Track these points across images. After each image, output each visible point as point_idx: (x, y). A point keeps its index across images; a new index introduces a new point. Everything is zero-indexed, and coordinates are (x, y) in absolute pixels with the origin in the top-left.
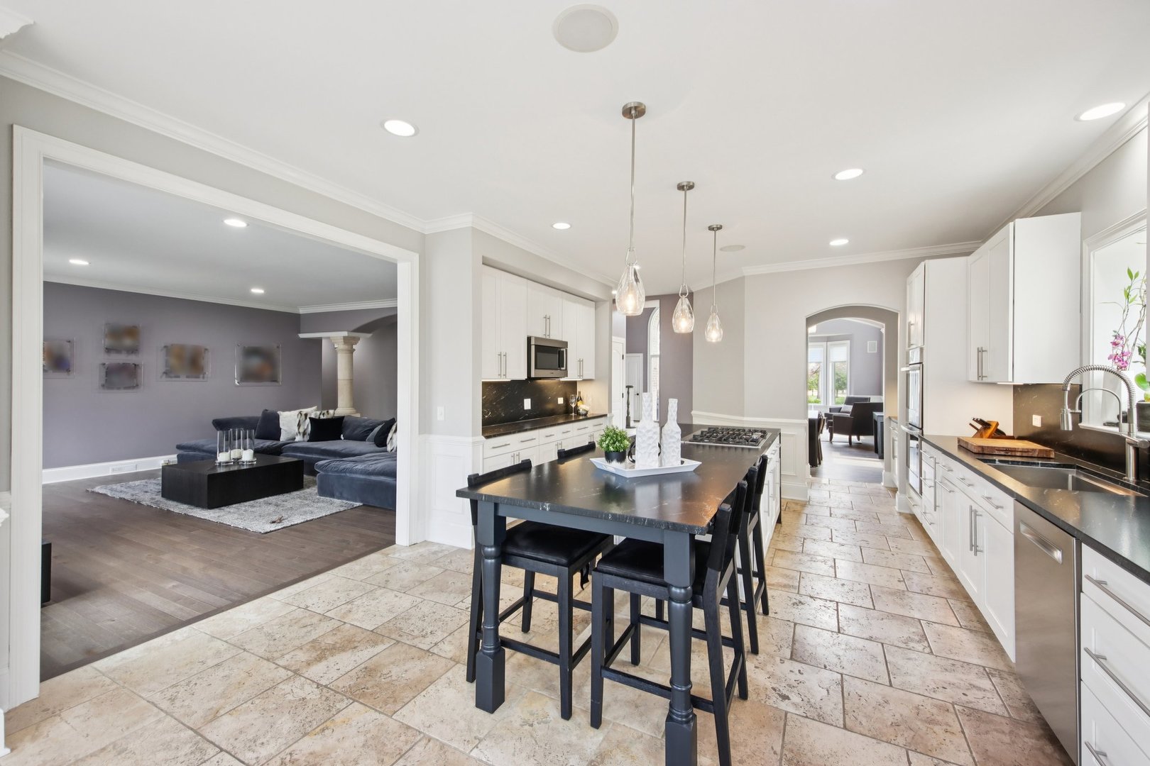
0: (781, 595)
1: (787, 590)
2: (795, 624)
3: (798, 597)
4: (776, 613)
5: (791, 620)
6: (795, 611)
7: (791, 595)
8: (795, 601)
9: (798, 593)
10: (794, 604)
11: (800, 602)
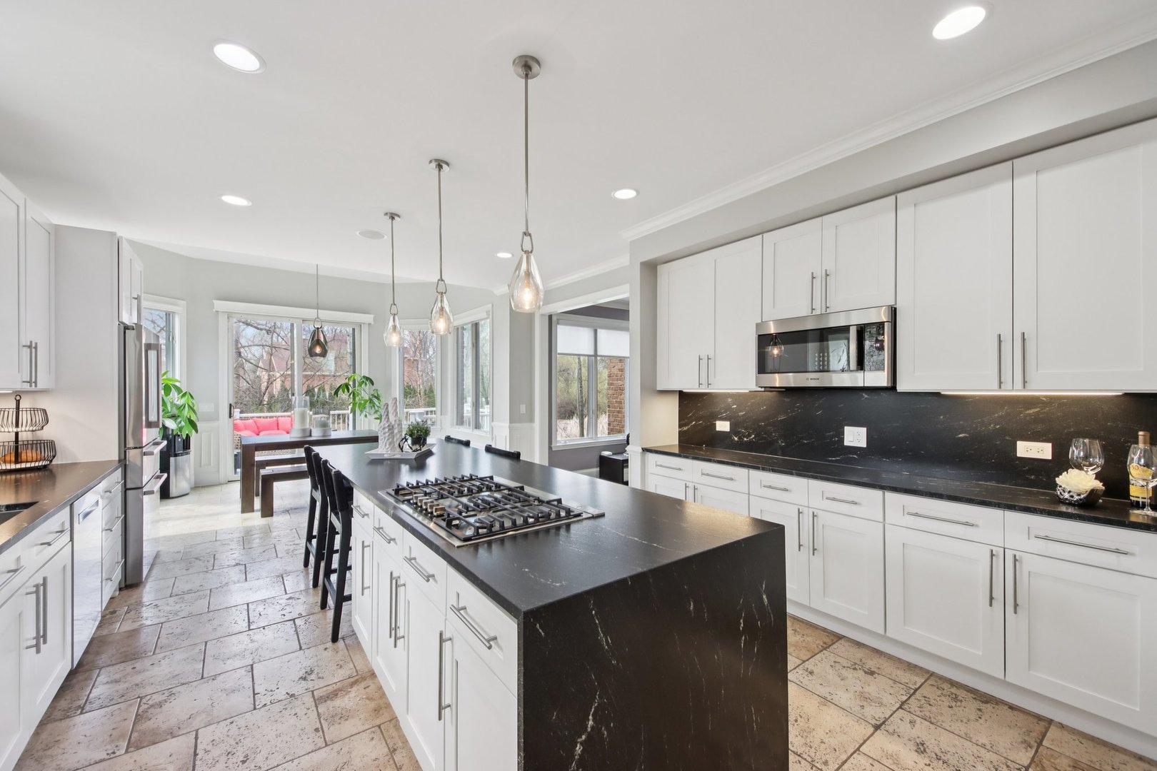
0: (334, 676)
1: (330, 688)
2: (301, 648)
3: (310, 685)
4: (326, 649)
5: (307, 651)
6: (307, 663)
7: (321, 683)
8: (313, 677)
9: (313, 691)
10: (312, 671)
11: (304, 679)
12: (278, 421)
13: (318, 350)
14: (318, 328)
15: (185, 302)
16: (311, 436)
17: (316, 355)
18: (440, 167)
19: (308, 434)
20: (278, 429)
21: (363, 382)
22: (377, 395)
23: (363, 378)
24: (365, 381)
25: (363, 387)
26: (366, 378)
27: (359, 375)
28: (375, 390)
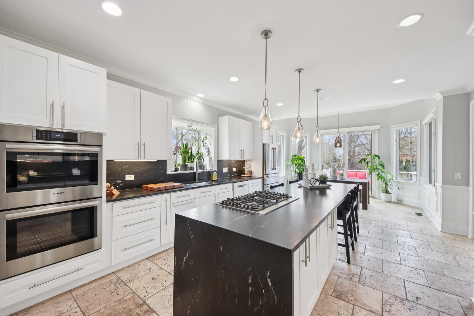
12: (357, 173)
13: (338, 145)
14: (338, 136)
15: (309, 133)
16: (337, 179)
17: (338, 147)
18: (300, 72)
19: (336, 178)
20: (357, 177)
21: (374, 158)
22: (382, 163)
23: (374, 156)
24: (375, 157)
25: (375, 160)
26: (376, 156)
27: (373, 154)
28: (381, 161)
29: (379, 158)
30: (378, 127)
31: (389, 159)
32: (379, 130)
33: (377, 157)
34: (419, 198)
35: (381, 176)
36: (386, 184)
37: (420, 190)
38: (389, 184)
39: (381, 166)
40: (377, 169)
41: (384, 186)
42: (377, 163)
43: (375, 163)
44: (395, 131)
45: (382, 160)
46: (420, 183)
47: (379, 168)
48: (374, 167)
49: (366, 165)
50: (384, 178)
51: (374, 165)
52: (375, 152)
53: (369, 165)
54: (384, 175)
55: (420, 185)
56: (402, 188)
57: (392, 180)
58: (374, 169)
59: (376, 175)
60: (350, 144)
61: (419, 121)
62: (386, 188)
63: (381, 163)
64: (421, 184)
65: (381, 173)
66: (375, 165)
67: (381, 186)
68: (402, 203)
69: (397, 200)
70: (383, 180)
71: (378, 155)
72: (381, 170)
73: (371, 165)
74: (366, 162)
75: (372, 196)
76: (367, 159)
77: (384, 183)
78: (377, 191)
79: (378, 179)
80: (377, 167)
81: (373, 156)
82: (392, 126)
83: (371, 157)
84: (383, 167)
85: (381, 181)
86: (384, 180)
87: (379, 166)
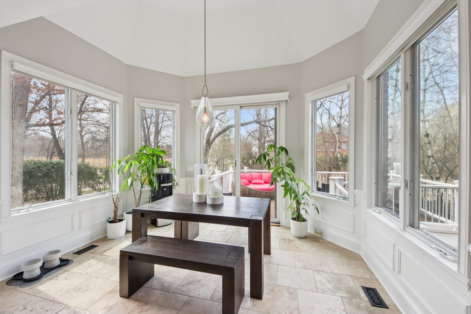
12: (261, 175)
21: (279, 153)
22: (291, 163)
23: (279, 148)
24: (280, 151)
25: (280, 156)
26: (282, 149)
27: (278, 146)
28: (290, 159)
29: (287, 152)
30: (284, 96)
31: (302, 154)
32: (287, 101)
33: (284, 151)
34: (354, 232)
35: (290, 187)
36: (298, 203)
37: (354, 215)
38: (303, 201)
39: (289, 169)
40: (284, 173)
41: (295, 205)
42: (284, 162)
43: (281, 162)
44: (310, 104)
45: (291, 157)
46: (355, 203)
47: (287, 171)
48: (279, 171)
49: (267, 165)
50: (295, 192)
51: (279, 165)
52: (281, 143)
53: (272, 165)
54: (294, 185)
55: (355, 206)
56: (323, 209)
57: (307, 193)
58: (279, 174)
59: (282, 186)
60: (260, 139)
61: (354, 78)
62: (298, 210)
63: (289, 162)
64: (357, 205)
65: (289, 182)
66: (281, 166)
67: (290, 207)
68: (323, 238)
69: (316, 233)
70: (293, 195)
71: (285, 147)
72: (289, 175)
73: (276, 166)
74: (267, 160)
75: (276, 220)
76: (268, 155)
77: (295, 200)
78: (284, 212)
79: (285, 194)
80: (284, 169)
81: (277, 150)
82: (306, 94)
83: (275, 151)
84: (293, 169)
85: (291, 199)
86: (296, 196)
87: (287, 168)
